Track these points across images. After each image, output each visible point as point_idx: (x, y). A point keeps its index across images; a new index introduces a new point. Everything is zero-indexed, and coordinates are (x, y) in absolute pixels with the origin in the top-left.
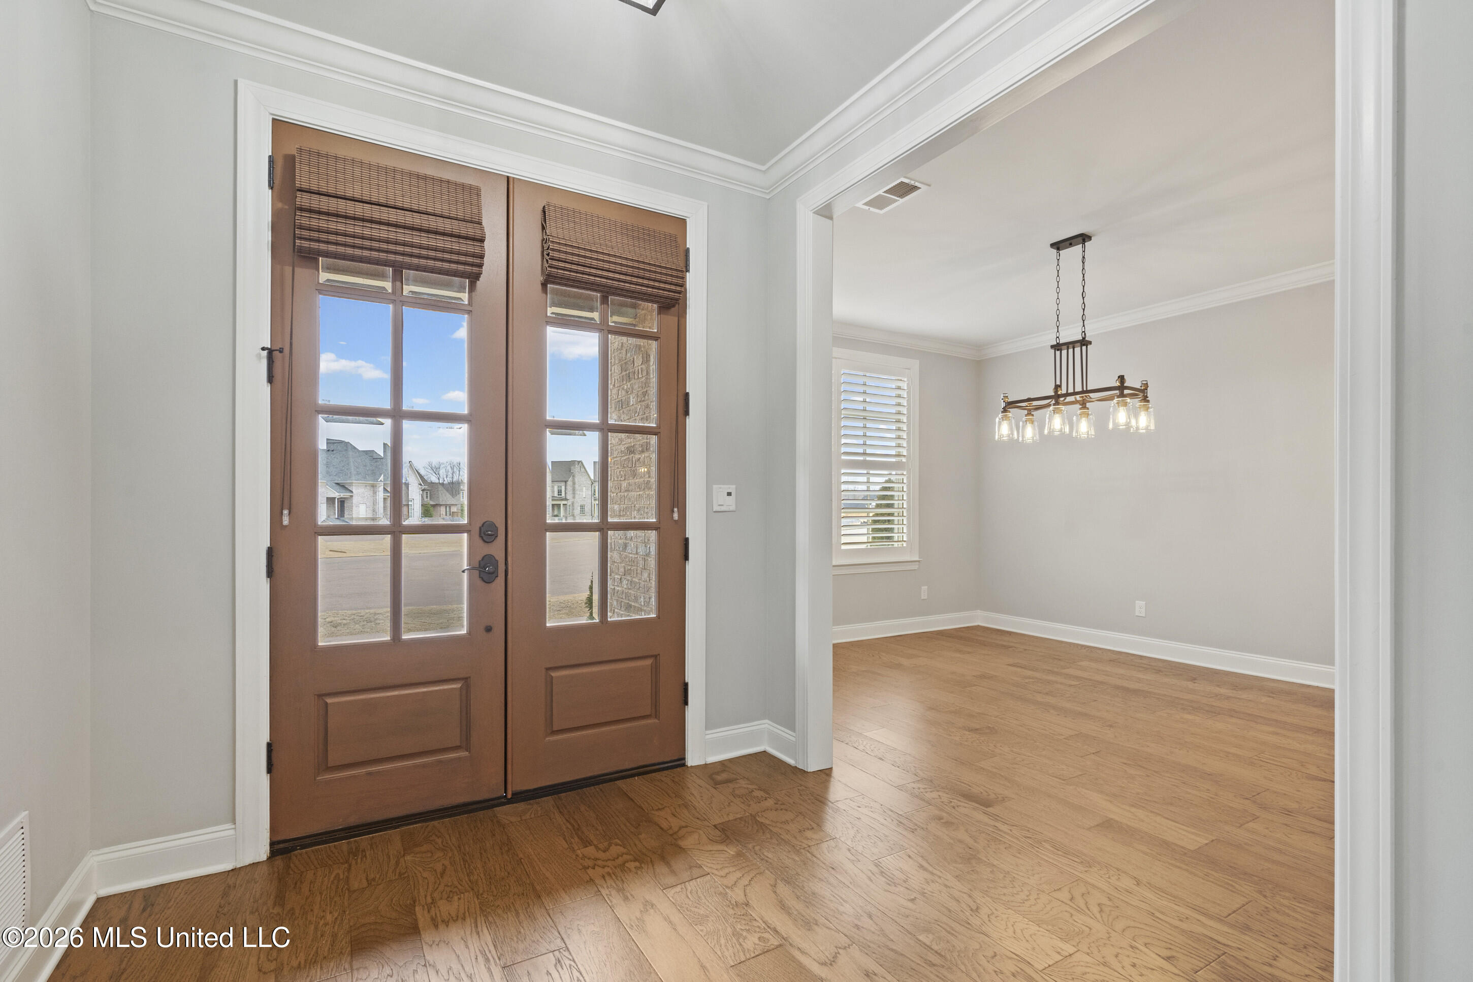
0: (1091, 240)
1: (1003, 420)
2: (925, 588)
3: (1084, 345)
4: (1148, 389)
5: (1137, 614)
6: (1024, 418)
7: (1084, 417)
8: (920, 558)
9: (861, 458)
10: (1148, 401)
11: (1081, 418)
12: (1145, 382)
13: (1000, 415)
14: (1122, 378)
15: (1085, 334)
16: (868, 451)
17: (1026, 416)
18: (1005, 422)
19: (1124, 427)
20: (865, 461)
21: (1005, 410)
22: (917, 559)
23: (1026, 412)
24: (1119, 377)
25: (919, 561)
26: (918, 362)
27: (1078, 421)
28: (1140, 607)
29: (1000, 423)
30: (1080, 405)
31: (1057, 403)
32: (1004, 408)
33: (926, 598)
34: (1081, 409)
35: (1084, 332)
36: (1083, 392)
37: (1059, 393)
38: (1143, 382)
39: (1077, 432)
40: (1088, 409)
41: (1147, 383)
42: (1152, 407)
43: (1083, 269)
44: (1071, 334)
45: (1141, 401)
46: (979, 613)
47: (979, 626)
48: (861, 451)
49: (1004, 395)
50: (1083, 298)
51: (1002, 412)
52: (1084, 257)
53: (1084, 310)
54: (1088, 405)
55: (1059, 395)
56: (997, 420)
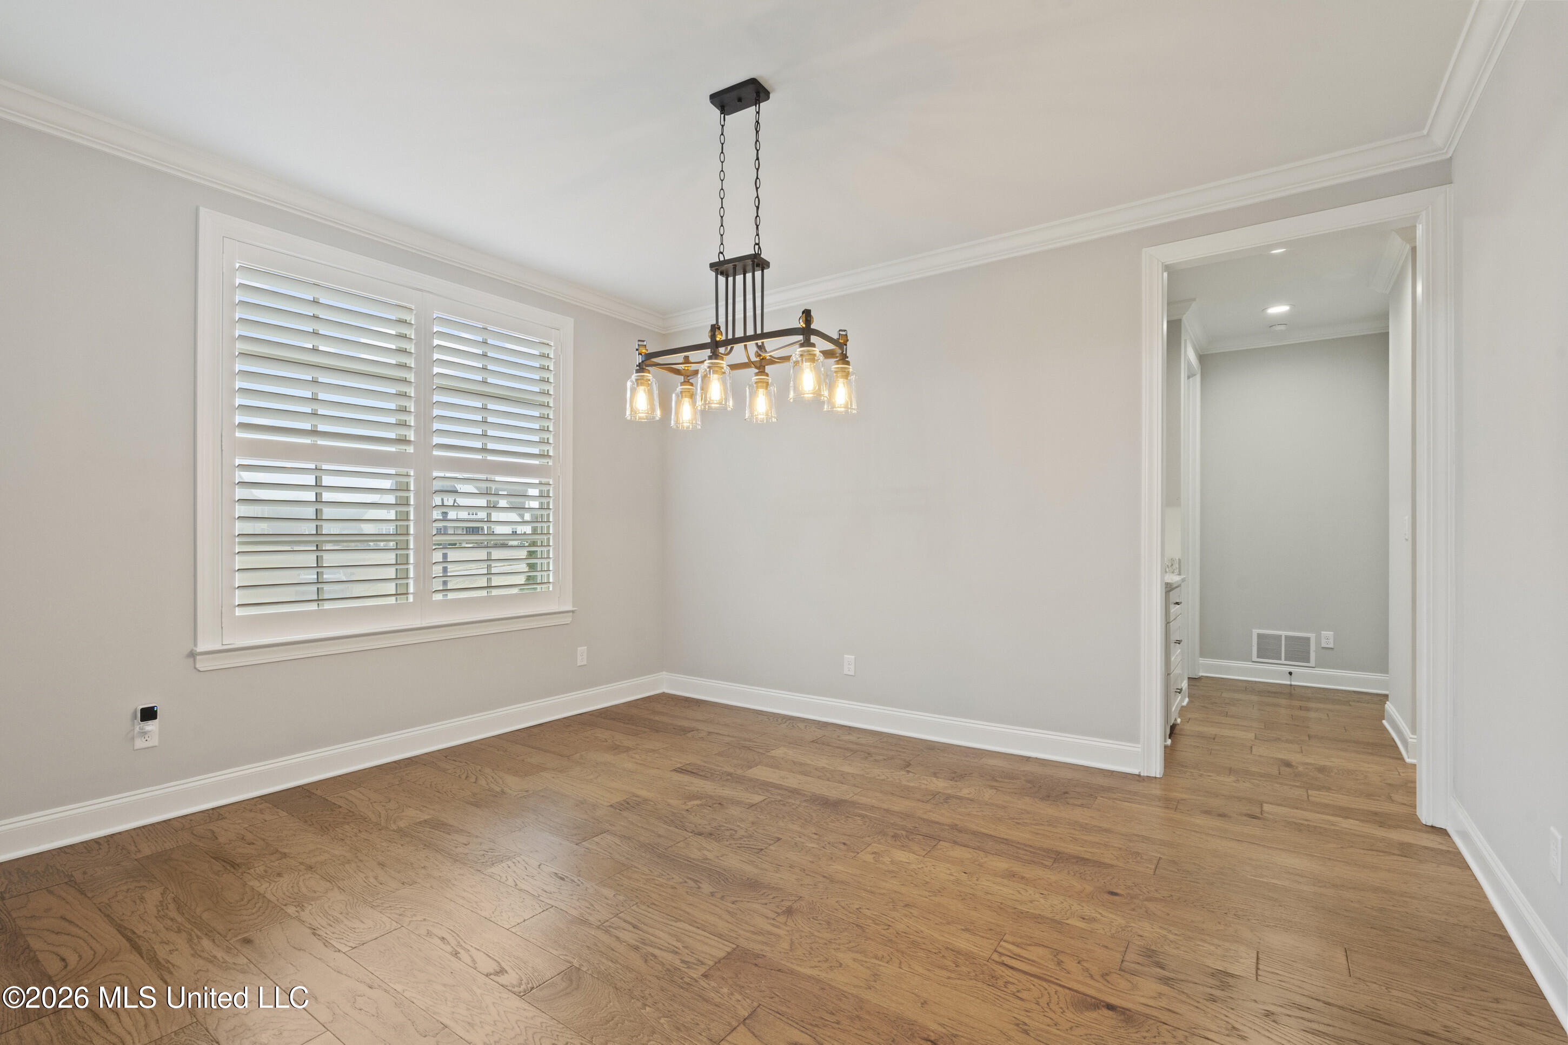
0: (768, 98)
1: (638, 385)
2: (582, 649)
3: (758, 265)
4: (848, 343)
5: (846, 672)
6: (679, 388)
7: (762, 387)
8: (573, 607)
9: (479, 457)
10: (848, 363)
11: (757, 387)
12: (844, 333)
13: (634, 376)
14: (807, 314)
15: (759, 248)
16: (490, 446)
17: (682, 384)
18: (642, 387)
19: (811, 395)
20: (484, 461)
21: (641, 368)
22: (570, 608)
23: (682, 378)
24: (803, 312)
25: (573, 612)
26: (572, 320)
27: (753, 395)
28: (849, 663)
29: (633, 391)
30: (756, 367)
31: (715, 355)
32: (639, 365)
33: (585, 663)
34: (757, 374)
35: (758, 244)
36: (755, 337)
37: (718, 339)
38: (841, 333)
39: (752, 412)
40: (767, 375)
41: (846, 335)
42: (853, 373)
43: (757, 141)
44: (739, 247)
45: (837, 363)
46: (664, 675)
47: (664, 694)
48: (478, 445)
49: (640, 343)
50: (757, 189)
51: (637, 371)
52: (758, 122)
53: (758, 208)
54: (768, 369)
55: (717, 342)
56: (629, 384)
